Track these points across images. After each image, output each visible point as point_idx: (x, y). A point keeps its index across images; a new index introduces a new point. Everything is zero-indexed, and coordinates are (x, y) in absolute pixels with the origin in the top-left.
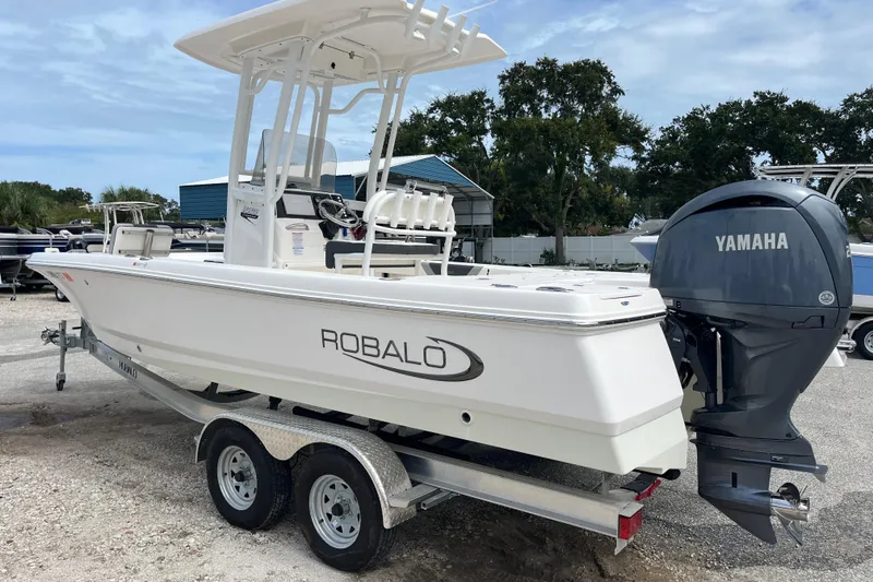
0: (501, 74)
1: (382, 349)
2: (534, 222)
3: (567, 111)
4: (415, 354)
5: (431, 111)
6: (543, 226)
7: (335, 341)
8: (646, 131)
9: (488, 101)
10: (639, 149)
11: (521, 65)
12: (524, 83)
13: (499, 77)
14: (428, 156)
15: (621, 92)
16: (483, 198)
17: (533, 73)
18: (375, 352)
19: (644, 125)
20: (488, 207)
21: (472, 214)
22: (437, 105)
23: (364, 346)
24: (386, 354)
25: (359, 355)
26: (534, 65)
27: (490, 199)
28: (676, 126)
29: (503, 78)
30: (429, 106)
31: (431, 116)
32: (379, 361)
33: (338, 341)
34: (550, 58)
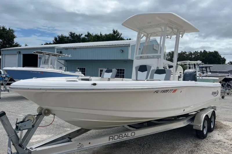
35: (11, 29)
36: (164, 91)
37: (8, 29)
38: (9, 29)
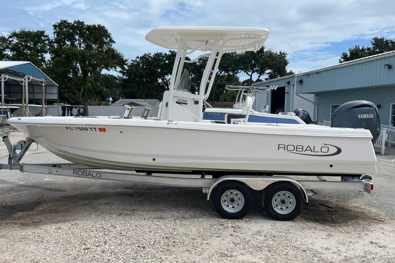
0: (54, 24)
1: (304, 149)
2: (65, 98)
3: (88, 47)
4: (317, 149)
5: (11, 37)
6: (70, 100)
7: (284, 148)
8: (126, 61)
9: (46, 36)
10: (123, 68)
11: (65, 21)
12: (66, 30)
13: (54, 26)
14: (27, 62)
15: (114, 42)
16: (54, 86)
17: (72, 27)
18: (302, 150)
19: (125, 58)
20: (55, 90)
21: (34, 93)
22: (15, 35)
23: (297, 148)
24: (306, 150)
25: (295, 151)
26: (73, 23)
27: (57, 86)
28: (138, 60)
29: (55, 26)
30: (9, 34)
31: (11, 39)
32: (303, 152)
33: (285, 148)
34: (81, 21)
35: (282, 52)
36: (81, 129)
37: (278, 54)
38: (280, 53)
